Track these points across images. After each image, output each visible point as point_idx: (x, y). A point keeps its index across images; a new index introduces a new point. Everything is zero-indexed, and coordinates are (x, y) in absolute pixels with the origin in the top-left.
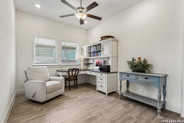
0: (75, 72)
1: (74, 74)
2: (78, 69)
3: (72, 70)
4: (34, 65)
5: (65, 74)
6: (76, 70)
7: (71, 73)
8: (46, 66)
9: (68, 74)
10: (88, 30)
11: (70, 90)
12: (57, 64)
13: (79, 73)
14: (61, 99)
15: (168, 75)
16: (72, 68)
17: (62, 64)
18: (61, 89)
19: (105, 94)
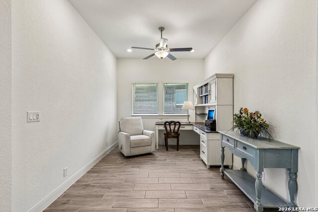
0: (174, 126)
1: (172, 129)
2: (179, 123)
3: (170, 123)
4: (133, 114)
5: (162, 128)
6: (175, 123)
7: (168, 128)
8: (141, 117)
9: (164, 129)
10: (204, 59)
11: (167, 150)
12: (157, 114)
13: (181, 129)
14: (147, 159)
15: (300, 148)
16: (169, 120)
17: (164, 115)
18: (150, 147)
19: (205, 165)
